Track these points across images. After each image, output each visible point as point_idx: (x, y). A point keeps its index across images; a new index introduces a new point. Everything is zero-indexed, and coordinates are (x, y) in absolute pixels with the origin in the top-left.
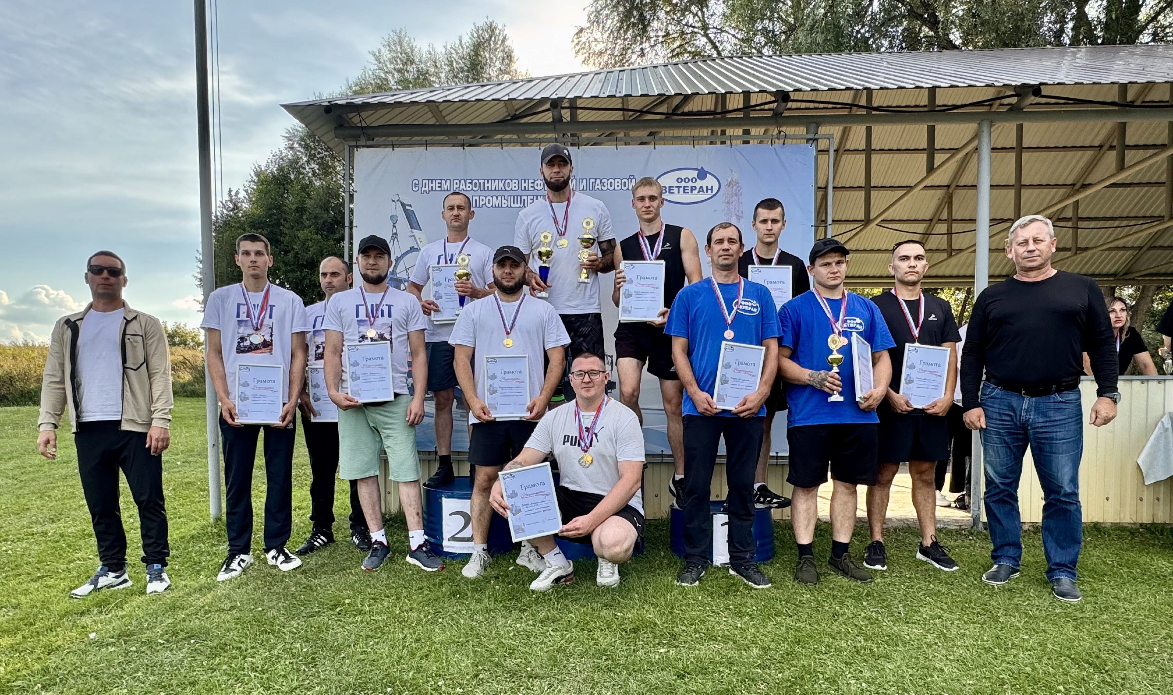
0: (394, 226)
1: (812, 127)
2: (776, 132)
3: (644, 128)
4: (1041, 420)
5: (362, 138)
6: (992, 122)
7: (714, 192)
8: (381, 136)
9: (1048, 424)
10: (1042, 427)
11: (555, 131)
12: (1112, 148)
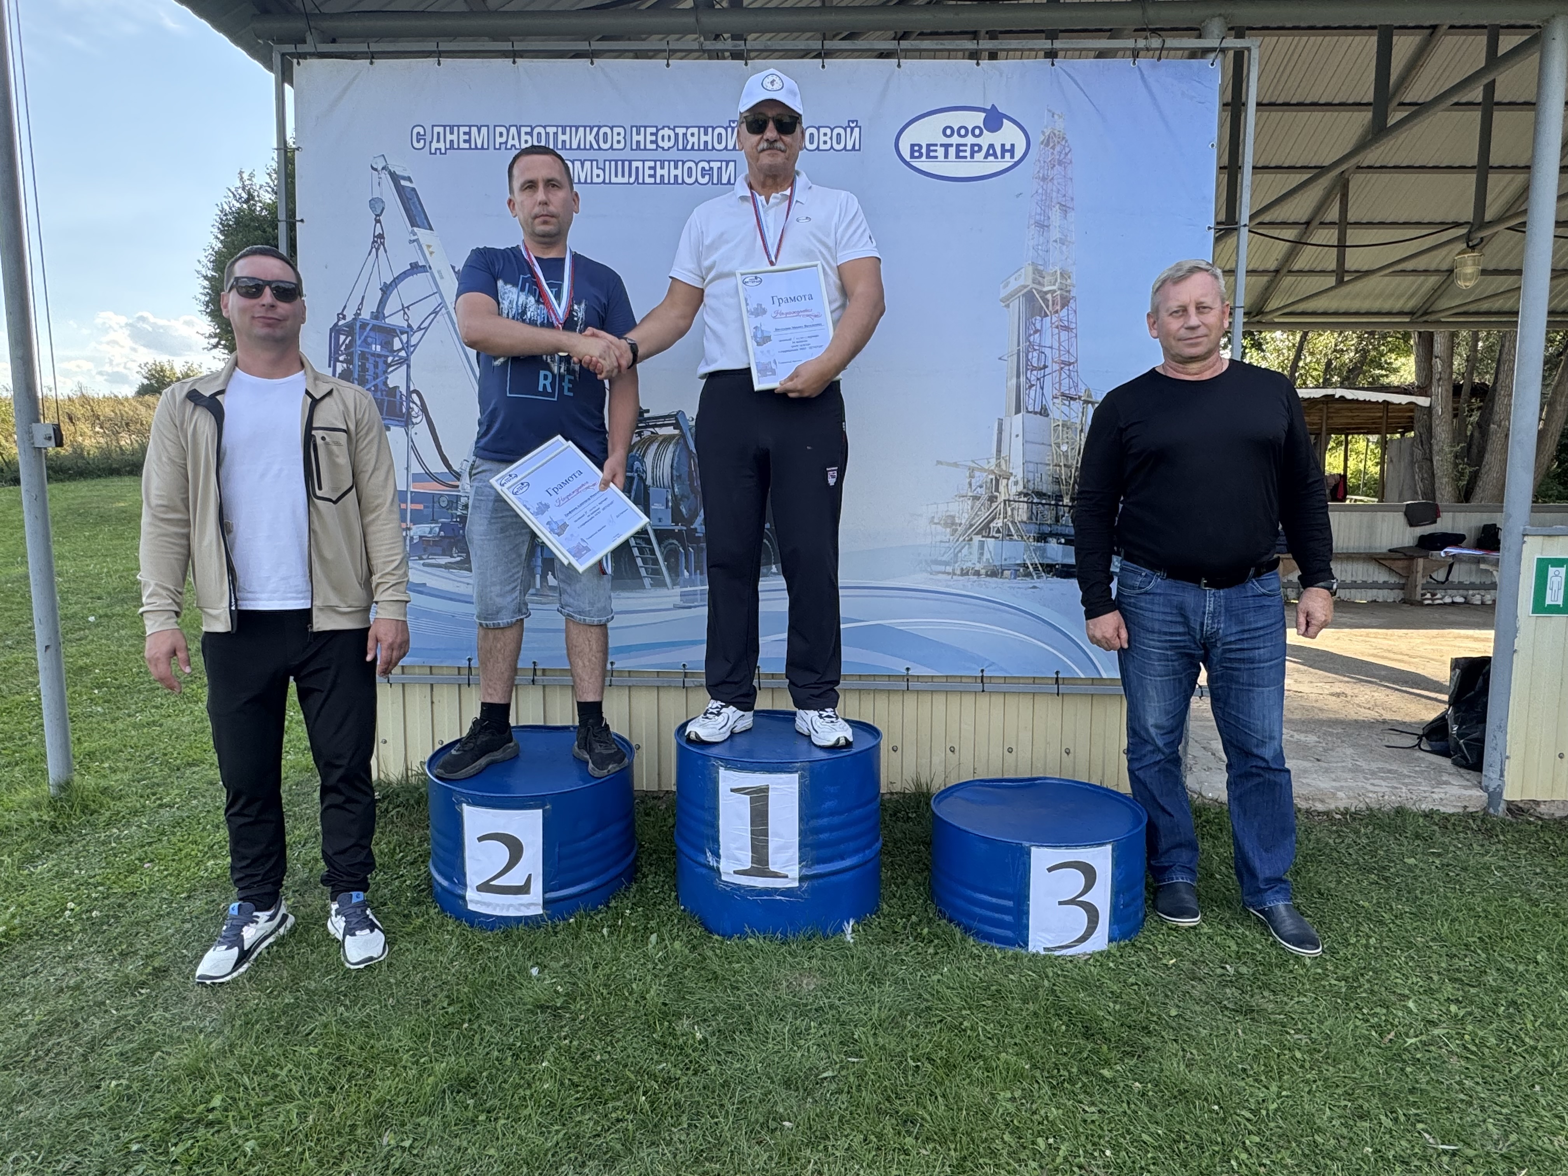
0: (378, 221)
4: (1234, 629)
5: (309, 37)
7: (1018, 155)
9: (1245, 636)
11: (698, 26)
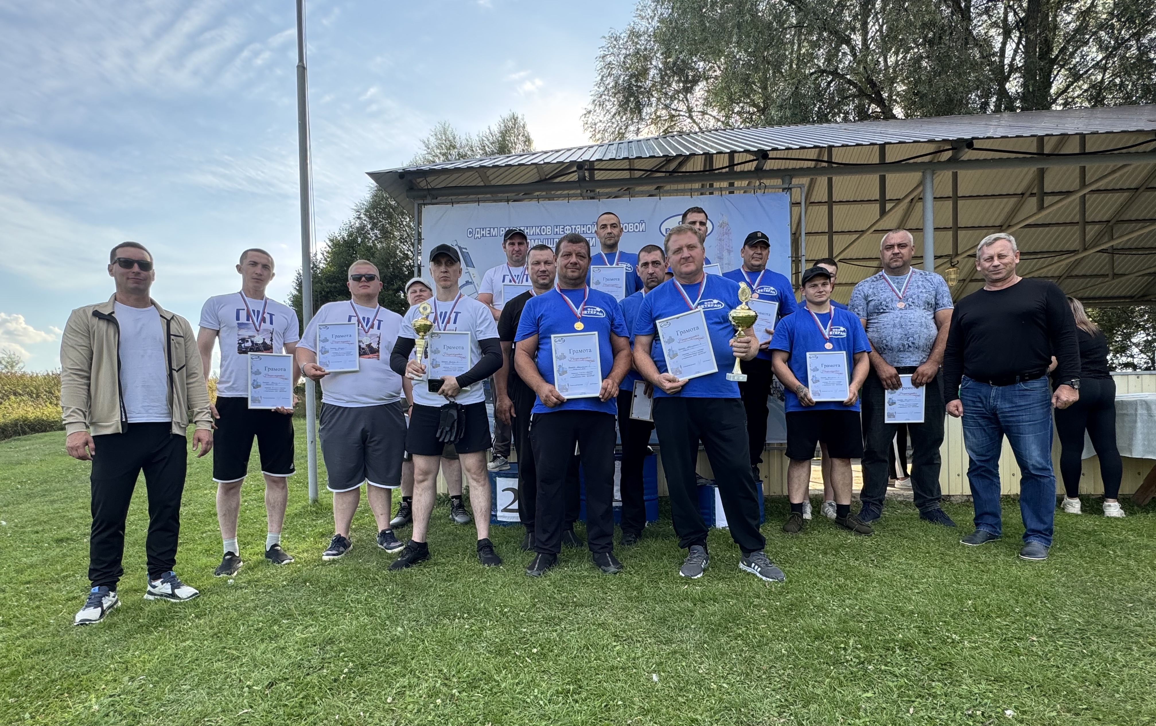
1: (787, 179)
2: (758, 183)
3: (652, 184)
4: (1007, 406)
5: (428, 197)
6: (933, 171)
8: (443, 196)
9: (1014, 409)
10: (1009, 412)
11: (580, 187)
12: (1032, 195)
